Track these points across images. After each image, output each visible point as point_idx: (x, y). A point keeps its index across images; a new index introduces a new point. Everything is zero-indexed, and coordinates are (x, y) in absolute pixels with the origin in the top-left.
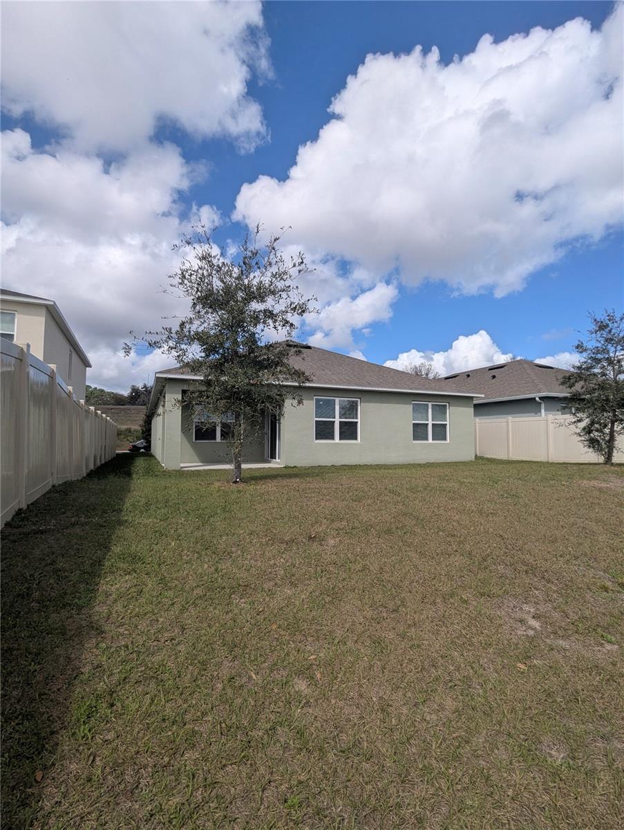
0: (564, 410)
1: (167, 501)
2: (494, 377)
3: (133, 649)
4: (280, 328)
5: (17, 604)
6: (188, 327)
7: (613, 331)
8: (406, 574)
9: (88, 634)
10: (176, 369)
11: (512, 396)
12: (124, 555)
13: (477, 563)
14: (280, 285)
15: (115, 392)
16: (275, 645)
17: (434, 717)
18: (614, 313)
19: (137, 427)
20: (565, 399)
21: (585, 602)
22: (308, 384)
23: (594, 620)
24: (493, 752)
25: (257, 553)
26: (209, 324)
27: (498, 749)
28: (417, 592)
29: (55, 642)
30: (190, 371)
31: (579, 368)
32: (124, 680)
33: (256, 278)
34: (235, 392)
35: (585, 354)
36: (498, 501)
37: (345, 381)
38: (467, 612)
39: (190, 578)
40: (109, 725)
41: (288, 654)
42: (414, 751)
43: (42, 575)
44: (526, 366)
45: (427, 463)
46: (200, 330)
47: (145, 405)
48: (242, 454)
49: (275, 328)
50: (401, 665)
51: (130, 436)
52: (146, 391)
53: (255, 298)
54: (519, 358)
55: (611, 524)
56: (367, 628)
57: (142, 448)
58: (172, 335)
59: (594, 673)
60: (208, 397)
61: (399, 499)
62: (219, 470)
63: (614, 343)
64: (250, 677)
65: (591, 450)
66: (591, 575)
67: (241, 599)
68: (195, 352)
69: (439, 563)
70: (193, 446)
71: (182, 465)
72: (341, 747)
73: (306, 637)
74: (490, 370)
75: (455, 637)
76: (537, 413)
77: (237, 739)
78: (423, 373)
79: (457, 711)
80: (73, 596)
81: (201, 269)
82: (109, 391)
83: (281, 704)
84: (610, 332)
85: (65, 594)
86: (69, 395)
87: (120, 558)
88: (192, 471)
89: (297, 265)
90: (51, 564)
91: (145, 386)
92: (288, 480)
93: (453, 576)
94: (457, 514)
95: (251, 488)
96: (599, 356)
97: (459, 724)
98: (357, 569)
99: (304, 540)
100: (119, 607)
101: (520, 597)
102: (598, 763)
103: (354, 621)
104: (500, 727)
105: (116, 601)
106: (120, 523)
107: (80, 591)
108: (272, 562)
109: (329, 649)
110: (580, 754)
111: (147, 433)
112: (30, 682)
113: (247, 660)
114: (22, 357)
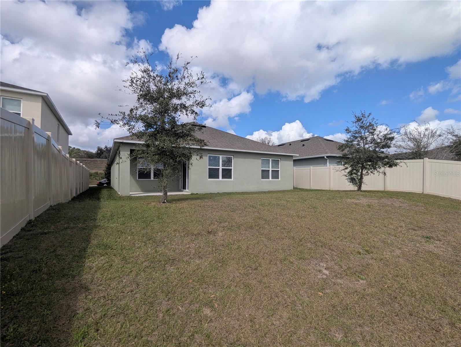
0: (339, 163)
1: (124, 213)
2: (304, 145)
3: (108, 298)
4: (189, 115)
5: (33, 276)
6: (135, 112)
7: (364, 122)
8: (261, 249)
9: (80, 291)
10: (127, 137)
11: (312, 155)
12: (100, 245)
13: (297, 243)
14: (190, 90)
15: (87, 150)
16: (192, 291)
17: (278, 322)
18: (365, 113)
19: (102, 171)
20: (340, 157)
21: (350, 260)
22: (205, 148)
23: (355, 269)
24: (308, 337)
25: (179, 241)
26: (148, 111)
27: (310, 336)
28: (267, 259)
29: (59, 297)
30: (136, 138)
31: (347, 141)
32: (104, 316)
33: (176, 85)
34: (163, 151)
35: (350, 134)
36: (306, 210)
37: (225, 146)
38: (293, 268)
39: (141, 256)
40: (96, 342)
41: (199, 295)
42: (268, 340)
43: (47, 259)
44: (320, 139)
45: (269, 191)
46: (143, 114)
47: (106, 158)
48: (168, 186)
49: (187, 114)
50: (260, 297)
51: (98, 177)
52: (107, 150)
53: (175, 96)
54: (316, 136)
55: (361, 221)
56: (241, 279)
57: (105, 184)
58: (125, 116)
59: (355, 295)
60: (148, 153)
61: (256, 210)
62: (153, 196)
63: (364, 129)
64: (178, 309)
65: (351, 184)
66: (353, 247)
67: (171, 267)
68: (140, 127)
69: (278, 243)
70: (137, 182)
71: (131, 193)
72: (230, 341)
73: (208, 285)
74: (301, 141)
75: (287, 281)
76: (324, 165)
77: (172, 343)
78: (266, 143)
79: (289, 318)
80: (69, 269)
81: (143, 77)
82: (84, 150)
83: (196, 322)
84: (362, 122)
85: (64, 269)
86: (59, 151)
87: (97, 247)
88: (137, 197)
89: (200, 79)
90: (53, 252)
91: (106, 147)
92: (194, 201)
93: (285, 250)
94: (286, 217)
95: (173, 205)
96: (357, 135)
97: (290, 325)
98: (235, 248)
99: (205, 234)
100: (98, 275)
101: (319, 259)
102: (358, 338)
103: (234, 276)
104: (311, 325)
105: (96, 271)
106: (96, 227)
107: (73, 267)
108: (188, 246)
109: (221, 291)
110: (349, 334)
111: (108, 175)
112: (44, 321)
113: (176, 300)
114: (29, 127)
